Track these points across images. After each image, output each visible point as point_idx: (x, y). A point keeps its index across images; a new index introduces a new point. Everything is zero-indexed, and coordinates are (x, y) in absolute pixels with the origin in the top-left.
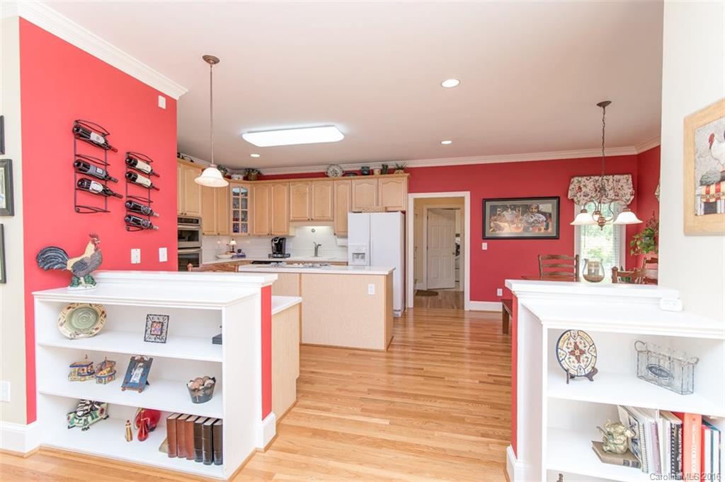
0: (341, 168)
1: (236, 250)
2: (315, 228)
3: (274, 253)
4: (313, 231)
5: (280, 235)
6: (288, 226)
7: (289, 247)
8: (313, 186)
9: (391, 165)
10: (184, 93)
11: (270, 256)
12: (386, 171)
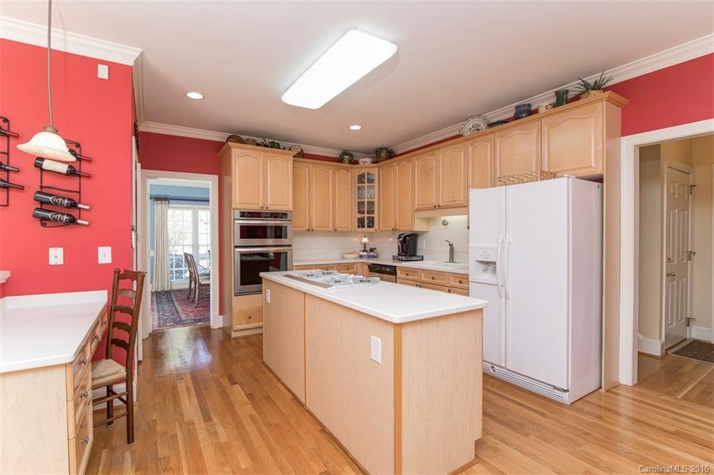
0: (484, 119)
1: (368, 249)
2: (448, 218)
3: (399, 254)
4: (445, 223)
5: (406, 229)
6: (413, 218)
7: (422, 245)
8: (441, 156)
9: (573, 87)
10: (138, 55)
11: (394, 258)
12: (562, 99)
